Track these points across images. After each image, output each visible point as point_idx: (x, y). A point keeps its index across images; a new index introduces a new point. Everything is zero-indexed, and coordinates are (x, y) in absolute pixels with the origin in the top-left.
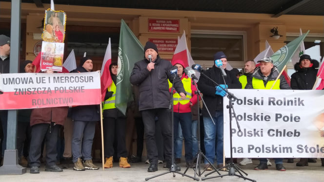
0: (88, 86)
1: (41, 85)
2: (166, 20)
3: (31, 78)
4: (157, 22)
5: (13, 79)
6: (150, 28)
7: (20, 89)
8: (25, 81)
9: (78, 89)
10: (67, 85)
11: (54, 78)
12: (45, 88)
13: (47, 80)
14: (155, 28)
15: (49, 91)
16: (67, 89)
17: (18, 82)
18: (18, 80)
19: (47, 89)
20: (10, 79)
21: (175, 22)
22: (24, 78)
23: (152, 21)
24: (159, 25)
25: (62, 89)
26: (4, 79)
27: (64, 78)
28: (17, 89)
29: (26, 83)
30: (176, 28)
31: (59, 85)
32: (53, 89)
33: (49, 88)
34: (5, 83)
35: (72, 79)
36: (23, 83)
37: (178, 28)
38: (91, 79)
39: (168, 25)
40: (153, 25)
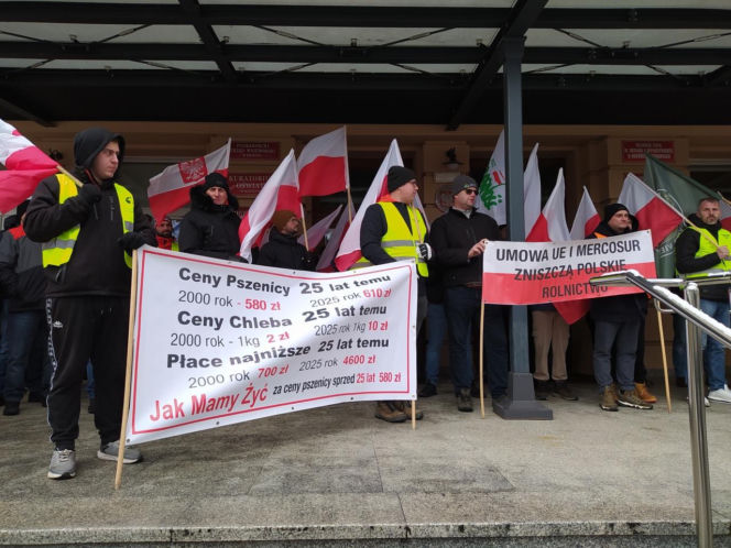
0: (631, 258)
1: (559, 262)
2: (652, 142)
3: (546, 251)
4: (638, 145)
5: (516, 251)
6: (625, 156)
7: (525, 271)
8: (536, 256)
9: (614, 264)
10: (597, 259)
11: (579, 247)
12: (564, 267)
13: (567, 251)
14: (633, 156)
15: (570, 271)
16: (598, 265)
17: (523, 258)
18: (524, 253)
19: (566, 269)
20: (509, 251)
21: (668, 145)
22: (535, 252)
23: (629, 145)
24: (641, 150)
25: (588, 266)
26: (498, 251)
27: (592, 247)
28: (520, 270)
29: (538, 260)
30: (669, 157)
31: (585, 259)
32: (574, 267)
33: (570, 266)
34: (501, 257)
35: (606, 248)
36: (532, 260)
37: (672, 155)
38: (635, 245)
39: (655, 151)
40: (632, 150)
